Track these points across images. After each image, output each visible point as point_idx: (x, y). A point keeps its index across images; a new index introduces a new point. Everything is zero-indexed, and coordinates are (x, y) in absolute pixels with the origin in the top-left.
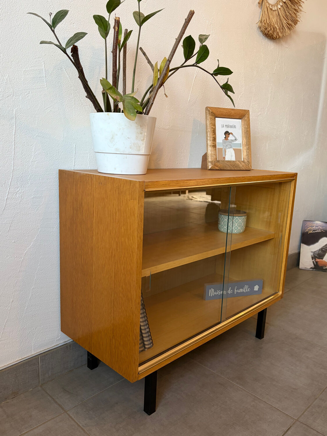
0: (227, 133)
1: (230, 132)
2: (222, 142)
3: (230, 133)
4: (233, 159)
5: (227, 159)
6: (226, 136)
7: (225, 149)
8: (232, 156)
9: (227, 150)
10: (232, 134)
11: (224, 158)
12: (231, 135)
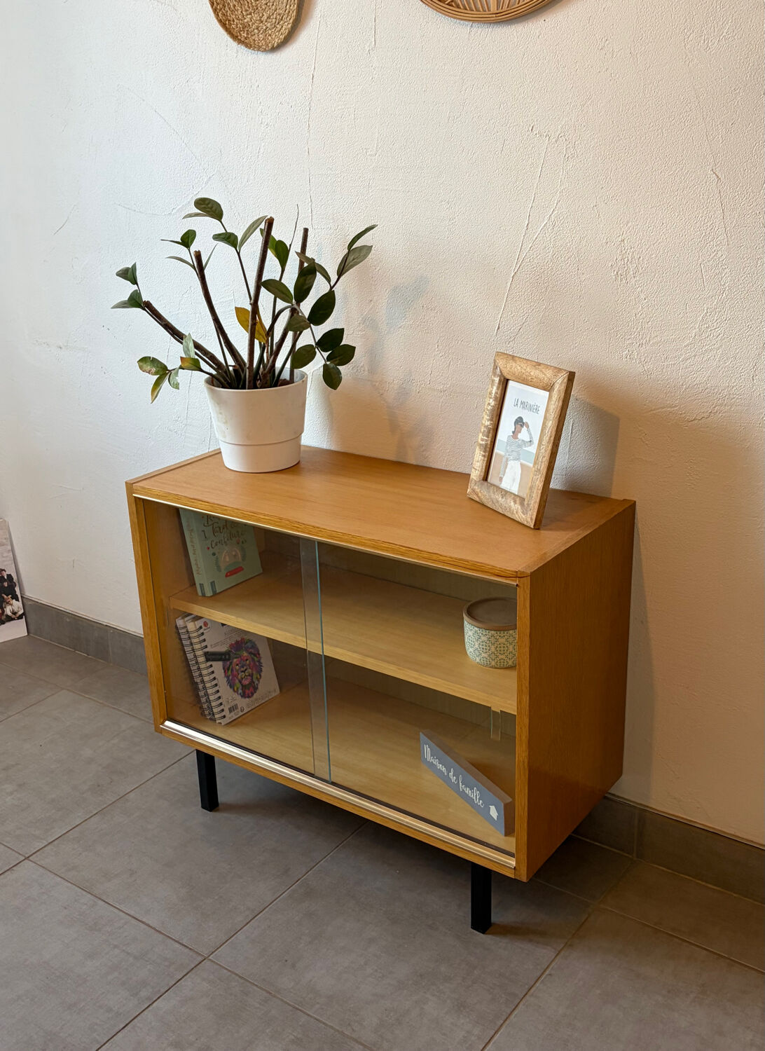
0: (519, 422)
1: (524, 421)
2: (506, 441)
3: (524, 423)
4: (515, 489)
5: (505, 485)
6: (515, 429)
7: (507, 459)
8: (514, 480)
9: (511, 463)
10: (528, 427)
11: (501, 479)
12: (524, 429)
